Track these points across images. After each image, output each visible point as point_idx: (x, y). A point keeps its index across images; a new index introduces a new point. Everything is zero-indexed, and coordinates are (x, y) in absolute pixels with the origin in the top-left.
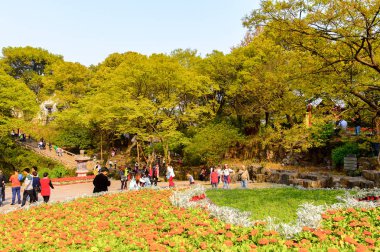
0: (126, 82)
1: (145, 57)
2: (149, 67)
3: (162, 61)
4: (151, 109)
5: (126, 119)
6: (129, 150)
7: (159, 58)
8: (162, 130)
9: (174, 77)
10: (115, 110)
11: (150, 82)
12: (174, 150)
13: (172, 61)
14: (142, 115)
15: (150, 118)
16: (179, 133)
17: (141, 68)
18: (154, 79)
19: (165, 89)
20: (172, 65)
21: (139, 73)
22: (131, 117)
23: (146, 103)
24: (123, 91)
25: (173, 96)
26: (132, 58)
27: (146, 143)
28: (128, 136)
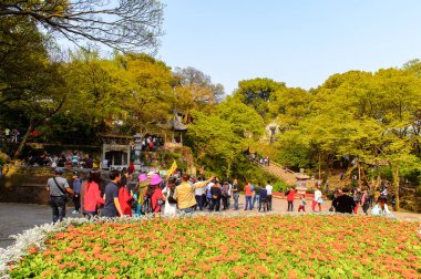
0: (348, 102)
1: (369, 75)
2: (375, 84)
3: (390, 76)
4: (376, 129)
5: (347, 140)
6: (349, 173)
7: (388, 73)
8: (389, 153)
9: (408, 93)
10: (335, 131)
11: (376, 100)
12: (406, 177)
13: (405, 74)
14: (366, 136)
15: (376, 139)
16: (414, 157)
17: (366, 87)
18: (381, 97)
19: (396, 107)
20: (405, 79)
21: (363, 92)
22: (353, 138)
23: (371, 123)
24: (344, 112)
25: (407, 114)
26: (354, 77)
27: (371, 166)
28: (347, 158)
